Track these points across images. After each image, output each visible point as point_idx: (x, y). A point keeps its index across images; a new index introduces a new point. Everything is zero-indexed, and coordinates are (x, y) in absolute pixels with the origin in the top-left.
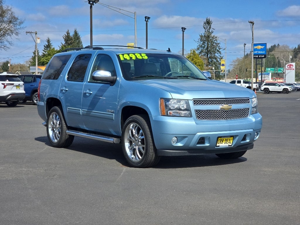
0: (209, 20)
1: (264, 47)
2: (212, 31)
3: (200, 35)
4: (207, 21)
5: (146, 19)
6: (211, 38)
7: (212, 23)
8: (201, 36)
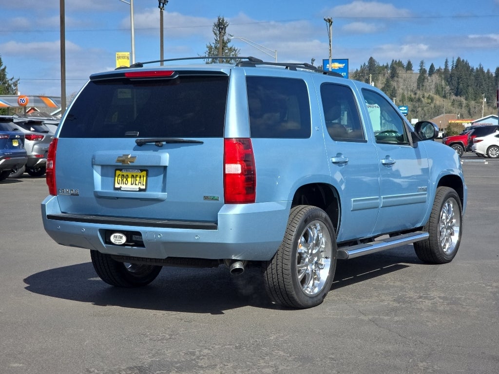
0: (223, 20)
1: (344, 65)
2: (228, 39)
3: (209, 45)
4: (219, 20)
5: (160, 4)
6: (227, 51)
7: (228, 25)
8: (210, 48)
